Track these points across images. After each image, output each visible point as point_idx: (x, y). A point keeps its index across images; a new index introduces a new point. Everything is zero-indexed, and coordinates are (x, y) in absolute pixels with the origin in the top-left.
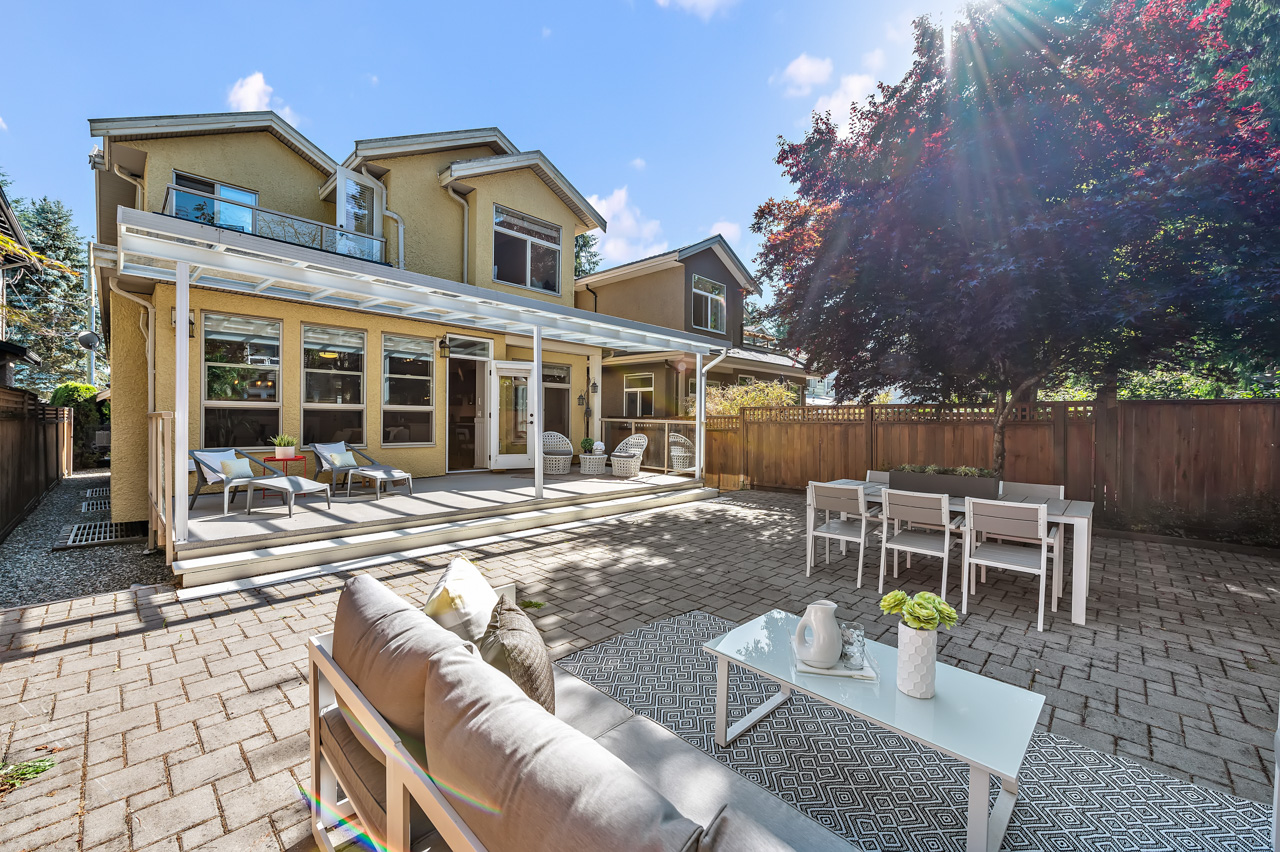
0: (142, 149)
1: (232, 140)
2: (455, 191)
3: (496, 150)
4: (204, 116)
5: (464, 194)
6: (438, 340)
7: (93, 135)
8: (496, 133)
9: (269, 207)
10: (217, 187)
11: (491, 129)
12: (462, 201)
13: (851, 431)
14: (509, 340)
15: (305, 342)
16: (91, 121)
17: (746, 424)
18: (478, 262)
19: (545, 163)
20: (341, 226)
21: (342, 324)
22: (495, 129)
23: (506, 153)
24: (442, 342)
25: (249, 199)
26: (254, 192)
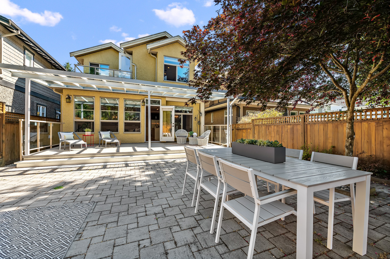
0: (82, 58)
1: (103, 52)
2: (152, 54)
3: (165, 38)
4: (95, 47)
5: (155, 55)
6: (142, 100)
7: (71, 57)
8: (166, 33)
9: (112, 69)
10: (100, 65)
11: (164, 32)
12: (155, 57)
13: (295, 127)
14: (167, 99)
15: (101, 103)
16: (70, 53)
17: (254, 126)
18: (158, 75)
19: (181, 39)
20: (120, 70)
21: (112, 97)
22: (165, 32)
23: (168, 38)
24: (143, 101)
25: (108, 67)
26: (108, 65)
